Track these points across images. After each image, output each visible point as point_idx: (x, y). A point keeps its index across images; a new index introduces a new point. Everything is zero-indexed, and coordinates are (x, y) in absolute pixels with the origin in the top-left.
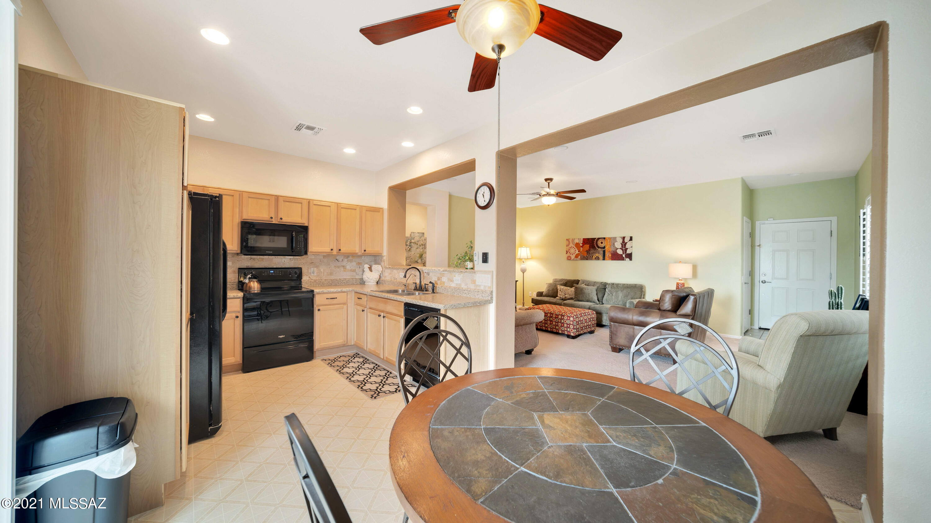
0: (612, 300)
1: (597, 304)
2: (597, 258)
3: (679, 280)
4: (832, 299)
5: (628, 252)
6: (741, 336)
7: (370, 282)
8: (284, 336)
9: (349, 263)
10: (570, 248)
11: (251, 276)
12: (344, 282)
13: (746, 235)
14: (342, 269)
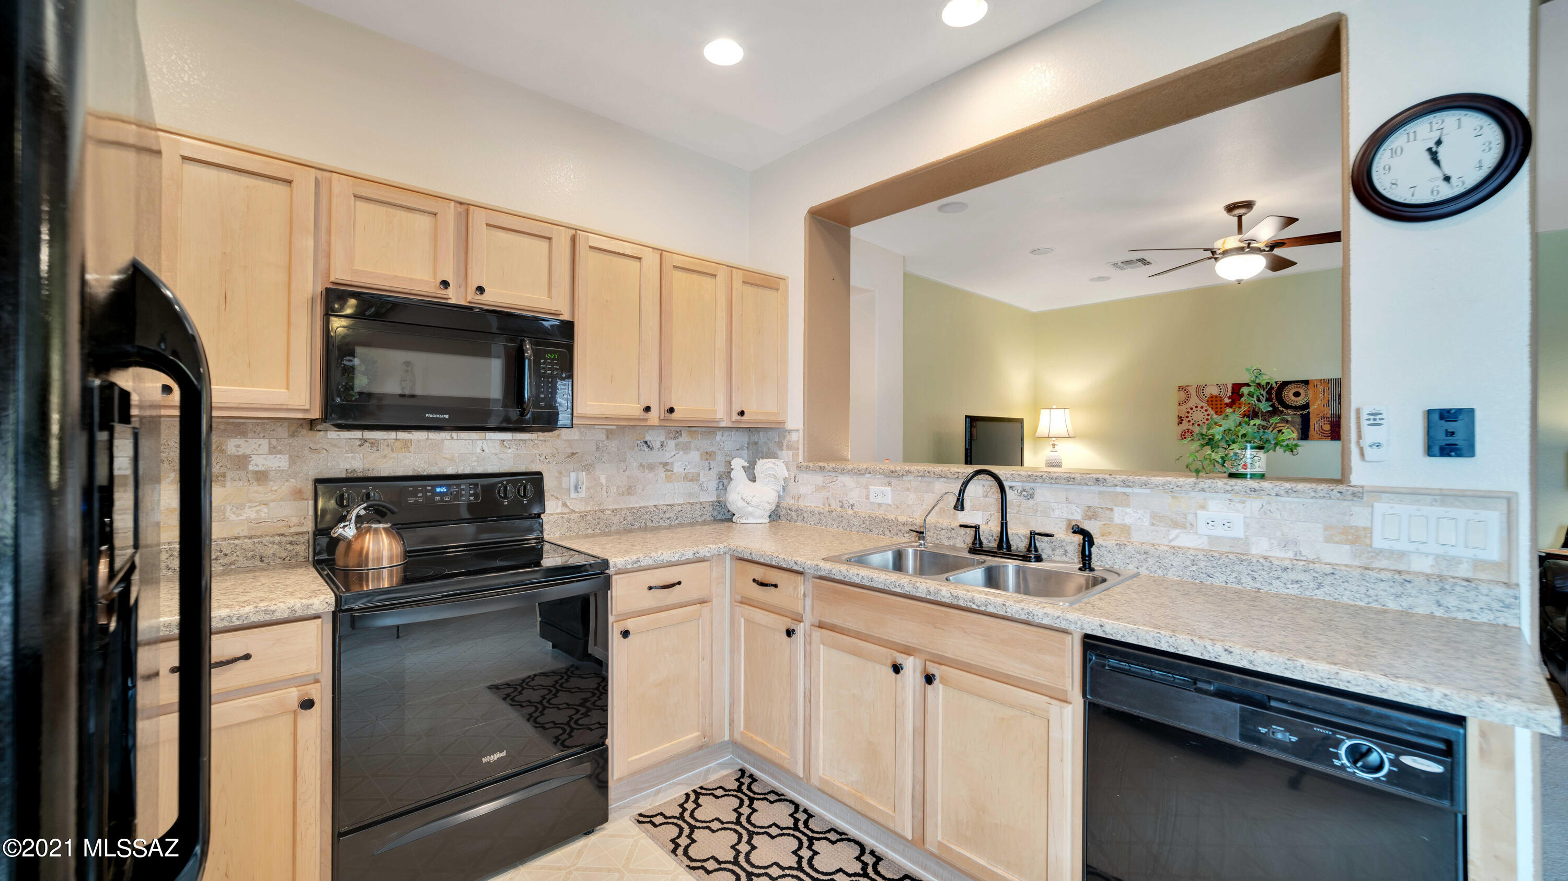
7: (751, 514)
8: (504, 754)
9: (681, 453)
10: (1191, 409)
11: (365, 509)
12: (667, 515)
14: (661, 473)
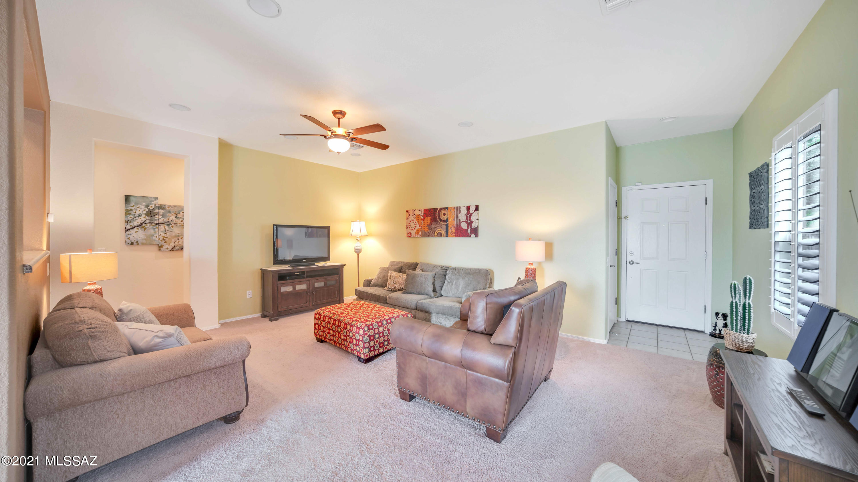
0: (452, 291)
1: (432, 297)
2: (439, 234)
3: (529, 264)
4: (735, 298)
5: (474, 225)
6: (605, 340)
10: (410, 221)
13: (612, 204)
